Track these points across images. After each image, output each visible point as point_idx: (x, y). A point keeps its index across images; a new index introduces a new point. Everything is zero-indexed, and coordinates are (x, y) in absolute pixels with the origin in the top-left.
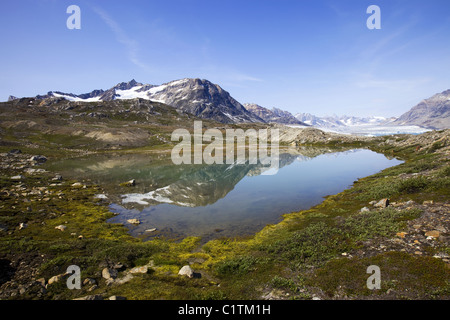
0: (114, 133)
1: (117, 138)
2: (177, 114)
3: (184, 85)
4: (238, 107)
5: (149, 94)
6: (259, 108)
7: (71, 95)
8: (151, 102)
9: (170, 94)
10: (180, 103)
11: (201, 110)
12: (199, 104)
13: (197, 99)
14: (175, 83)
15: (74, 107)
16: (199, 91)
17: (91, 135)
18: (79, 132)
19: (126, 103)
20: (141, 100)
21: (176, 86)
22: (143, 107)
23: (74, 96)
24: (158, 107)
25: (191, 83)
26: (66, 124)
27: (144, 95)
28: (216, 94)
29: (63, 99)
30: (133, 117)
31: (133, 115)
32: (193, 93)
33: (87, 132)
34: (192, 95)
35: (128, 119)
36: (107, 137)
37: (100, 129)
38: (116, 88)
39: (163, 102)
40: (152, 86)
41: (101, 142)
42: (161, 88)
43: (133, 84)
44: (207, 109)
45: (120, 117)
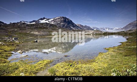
0: (39, 32)
1: (39, 34)
2: (57, 27)
3: (59, 19)
4: (75, 25)
5: (49, 21)
6: (81, 25)
7: (27, 22)
8: (49, 24)
9: (55, 21)
10: (58, 24)
11: (64, 26)
12: (63, 24)
13: (63, 23)
14: (56, 18)
15: (28, 25)
16: (63, 20)
17: (32, 33)
18: (29, 32)
19: (42, 24)
20: (46, 23)
21: (57, 19)
22: (47, 25)
23: (28, 22)
24: (51, 25)
25: (61, 18)
26: (25, 30)
27: (47, 22)
28: (68, 21)
29: (24, 23)
30: (44, 28)
31: (44, 27)
32: (61, 21)
33: (31, 32)
34: (61, 22)
35: (43, 29)
36: (37, 33)
37: (34, 31)
38: (39, 20)
39: (53, 24)
40: (50, 19)
41: (35, 34)
42: (52, 20)
43: (44, 18)
44: (65, 26)
45: (41, 28)
